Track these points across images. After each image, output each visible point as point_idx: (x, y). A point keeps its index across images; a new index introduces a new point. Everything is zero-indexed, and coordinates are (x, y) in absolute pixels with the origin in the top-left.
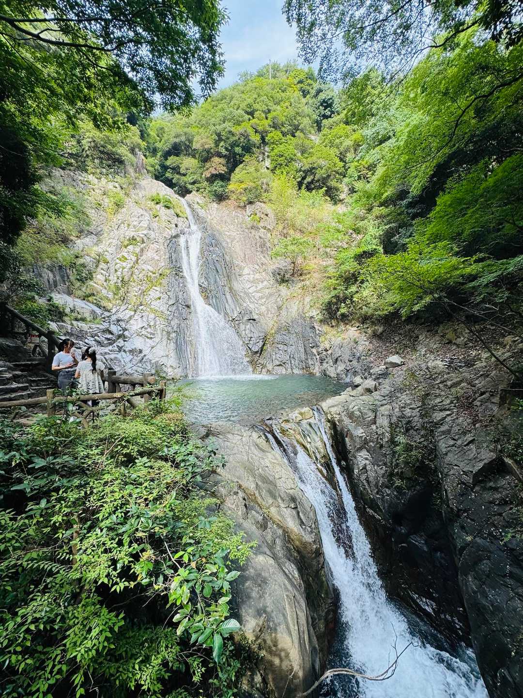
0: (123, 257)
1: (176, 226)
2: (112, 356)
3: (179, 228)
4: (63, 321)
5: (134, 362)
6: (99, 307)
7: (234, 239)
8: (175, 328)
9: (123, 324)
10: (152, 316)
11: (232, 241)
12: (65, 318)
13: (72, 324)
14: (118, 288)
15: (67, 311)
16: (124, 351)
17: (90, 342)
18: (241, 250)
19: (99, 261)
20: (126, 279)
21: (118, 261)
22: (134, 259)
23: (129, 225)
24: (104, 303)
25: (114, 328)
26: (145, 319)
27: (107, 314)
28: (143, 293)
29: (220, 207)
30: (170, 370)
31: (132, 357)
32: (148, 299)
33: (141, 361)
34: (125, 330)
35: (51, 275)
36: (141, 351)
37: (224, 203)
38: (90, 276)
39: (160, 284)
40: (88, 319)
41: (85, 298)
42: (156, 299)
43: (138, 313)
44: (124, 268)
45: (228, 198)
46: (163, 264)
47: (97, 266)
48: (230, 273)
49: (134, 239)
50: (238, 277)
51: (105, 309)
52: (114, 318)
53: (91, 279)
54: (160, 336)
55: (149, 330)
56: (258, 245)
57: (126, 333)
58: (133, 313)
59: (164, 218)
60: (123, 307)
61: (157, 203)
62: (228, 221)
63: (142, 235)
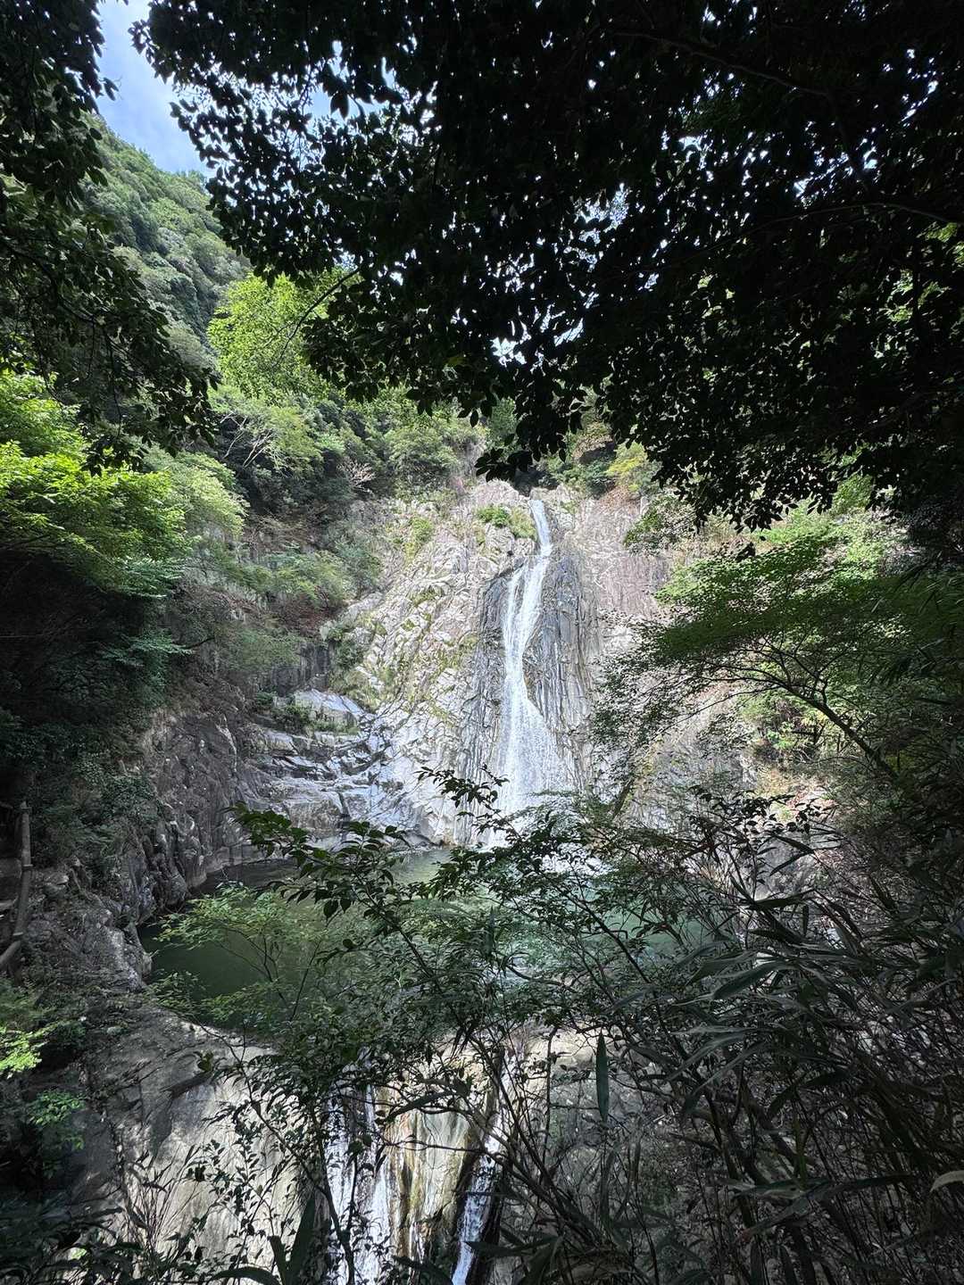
0: (409, 621)
1: (510, 554)
2: (353, 793)
3: (517, 556)
4: (304, 733)
5: (385, 806)
6: (361, 705)
7: (606, 565)
8: (467, 742)
9: (387, 733)
10: (434, 721)
11: (601, 571)
12: (307, 728)
13: (314, 737)
14: (392, 675)
15: (312, 715)
16: (377, 783)
17: (332, 767)
18: (615, 586)
19: (374, 633)
20: (406, 659)
21: (401, 630)
22: (423, 623)
23: (429, 568)
24: (369, 700)
25: (374, 743)
26: (421, 727)
27: (369, 717)
28: (429, 680)
29: (598, 504)
30: (441, 823)
31: (383, 794)
32: (434, 689)
33: (396, 804)
34: (388, 744)
35: (304, 663)
36: (400, 786)
37: (606, 497)
38: (359, 658)
39: (459, 662)
40: (339, 728)
41: (343, 692)
42: (446, 691)
43: (415, 715)
44: (406, 641)
45: (612, 486)
46: (468, 628)
47: (371, 641)
48: (586, 633)
49: (431, 591)
50: (601, 639)
51: (370, 710)
52: (377, 724)
53: (360, 662)
54: (439, 756)
55: (424, 747)
56: (651, 573)
57: (388, 753)
58: (407, 714)
59: (491, 544)
60: (396, 705)
61: (487, 521)
62: (603, 531)
63: (440, 585)
